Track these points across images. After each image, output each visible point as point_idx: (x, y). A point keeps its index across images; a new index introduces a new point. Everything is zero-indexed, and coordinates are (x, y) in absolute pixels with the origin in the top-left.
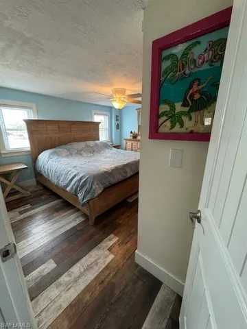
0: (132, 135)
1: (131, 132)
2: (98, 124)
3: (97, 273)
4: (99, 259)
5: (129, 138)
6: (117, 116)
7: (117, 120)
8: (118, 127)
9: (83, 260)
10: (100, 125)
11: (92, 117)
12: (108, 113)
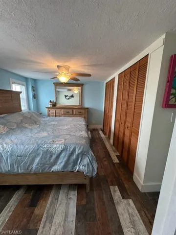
0: (51, 103)
1: (51, 102)
2: (18, 93)
3: (141, 221)
4: (128, 210)
5: (49, 106)
6: (33, 87)
7: (33, 91)
8: (35, 96)
9: (123, 223)
10: (21, 95)
11: (10, 87)
12: (25, 84)
